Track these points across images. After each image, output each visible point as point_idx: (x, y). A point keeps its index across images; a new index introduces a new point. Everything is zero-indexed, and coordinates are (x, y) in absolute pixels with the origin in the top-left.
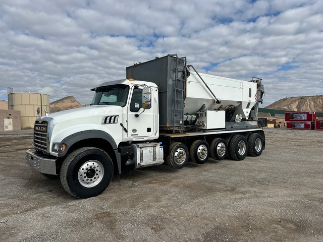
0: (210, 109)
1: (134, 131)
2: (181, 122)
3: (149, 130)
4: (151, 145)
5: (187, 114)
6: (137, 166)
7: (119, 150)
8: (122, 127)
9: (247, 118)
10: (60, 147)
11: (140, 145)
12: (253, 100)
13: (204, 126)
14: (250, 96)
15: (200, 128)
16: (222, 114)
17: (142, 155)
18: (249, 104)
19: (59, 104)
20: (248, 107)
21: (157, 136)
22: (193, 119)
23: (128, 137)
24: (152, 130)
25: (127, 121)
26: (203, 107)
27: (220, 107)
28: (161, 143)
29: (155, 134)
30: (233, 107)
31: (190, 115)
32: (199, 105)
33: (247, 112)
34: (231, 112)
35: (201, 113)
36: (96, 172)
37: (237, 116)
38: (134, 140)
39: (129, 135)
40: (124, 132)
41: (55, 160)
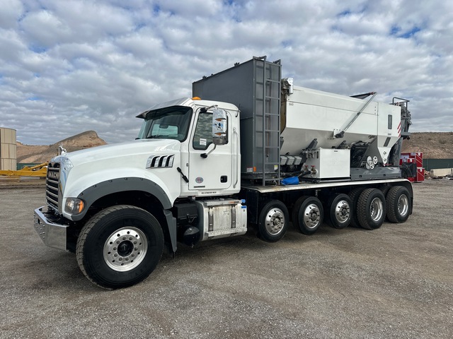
0: (325, 147)
1: (199, 180)
2: (276, 168)
3: (224, 179)
4: (227, 202)
5: (287, 154)
6: (204, 238)
7: (174, 210)
8: (179, 173)
9: (385, 163)
10: (76, 205)
11: (210, 203)
12: (395, 133)
13: (315, 173)
14: (390, 127)
15: (309, 176)
16: (345, 154)
17: (211, 219)
18: (388, 139)
19: (73, 141)
20: (386, 145)
21: (238, 189)
22: (297, 163)
23: (190, 190)
24: (229, 179)
25: (187, 165)
26: (313, 143)
27: (342, 144)
28: (244, 201)
29: (234, 186)
30: (363, 144)
31: (293, 156)
32: (307, 140)
33: (384, 152)
34: (360, 152)
35: (310, 151)
36: (135, 246)
37: (369, 158)
38: (200, 194)
39: (191, 187)
40: (183, 181)
41: (65, 226)
